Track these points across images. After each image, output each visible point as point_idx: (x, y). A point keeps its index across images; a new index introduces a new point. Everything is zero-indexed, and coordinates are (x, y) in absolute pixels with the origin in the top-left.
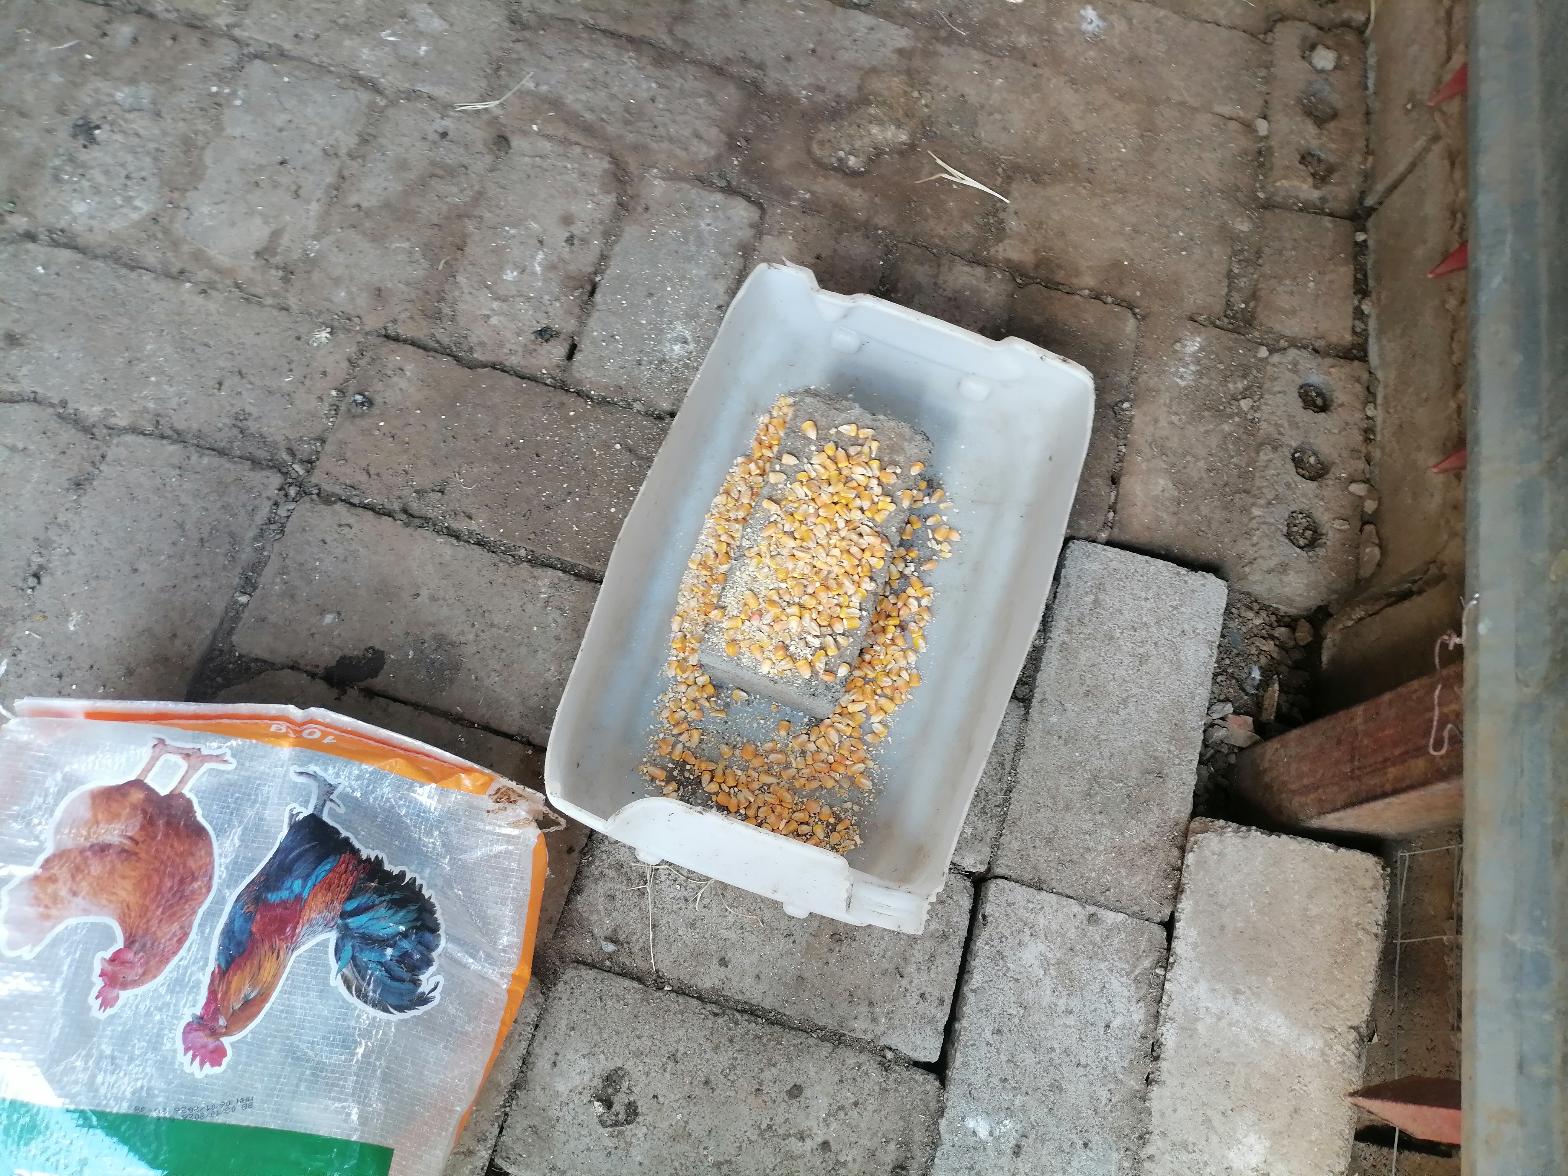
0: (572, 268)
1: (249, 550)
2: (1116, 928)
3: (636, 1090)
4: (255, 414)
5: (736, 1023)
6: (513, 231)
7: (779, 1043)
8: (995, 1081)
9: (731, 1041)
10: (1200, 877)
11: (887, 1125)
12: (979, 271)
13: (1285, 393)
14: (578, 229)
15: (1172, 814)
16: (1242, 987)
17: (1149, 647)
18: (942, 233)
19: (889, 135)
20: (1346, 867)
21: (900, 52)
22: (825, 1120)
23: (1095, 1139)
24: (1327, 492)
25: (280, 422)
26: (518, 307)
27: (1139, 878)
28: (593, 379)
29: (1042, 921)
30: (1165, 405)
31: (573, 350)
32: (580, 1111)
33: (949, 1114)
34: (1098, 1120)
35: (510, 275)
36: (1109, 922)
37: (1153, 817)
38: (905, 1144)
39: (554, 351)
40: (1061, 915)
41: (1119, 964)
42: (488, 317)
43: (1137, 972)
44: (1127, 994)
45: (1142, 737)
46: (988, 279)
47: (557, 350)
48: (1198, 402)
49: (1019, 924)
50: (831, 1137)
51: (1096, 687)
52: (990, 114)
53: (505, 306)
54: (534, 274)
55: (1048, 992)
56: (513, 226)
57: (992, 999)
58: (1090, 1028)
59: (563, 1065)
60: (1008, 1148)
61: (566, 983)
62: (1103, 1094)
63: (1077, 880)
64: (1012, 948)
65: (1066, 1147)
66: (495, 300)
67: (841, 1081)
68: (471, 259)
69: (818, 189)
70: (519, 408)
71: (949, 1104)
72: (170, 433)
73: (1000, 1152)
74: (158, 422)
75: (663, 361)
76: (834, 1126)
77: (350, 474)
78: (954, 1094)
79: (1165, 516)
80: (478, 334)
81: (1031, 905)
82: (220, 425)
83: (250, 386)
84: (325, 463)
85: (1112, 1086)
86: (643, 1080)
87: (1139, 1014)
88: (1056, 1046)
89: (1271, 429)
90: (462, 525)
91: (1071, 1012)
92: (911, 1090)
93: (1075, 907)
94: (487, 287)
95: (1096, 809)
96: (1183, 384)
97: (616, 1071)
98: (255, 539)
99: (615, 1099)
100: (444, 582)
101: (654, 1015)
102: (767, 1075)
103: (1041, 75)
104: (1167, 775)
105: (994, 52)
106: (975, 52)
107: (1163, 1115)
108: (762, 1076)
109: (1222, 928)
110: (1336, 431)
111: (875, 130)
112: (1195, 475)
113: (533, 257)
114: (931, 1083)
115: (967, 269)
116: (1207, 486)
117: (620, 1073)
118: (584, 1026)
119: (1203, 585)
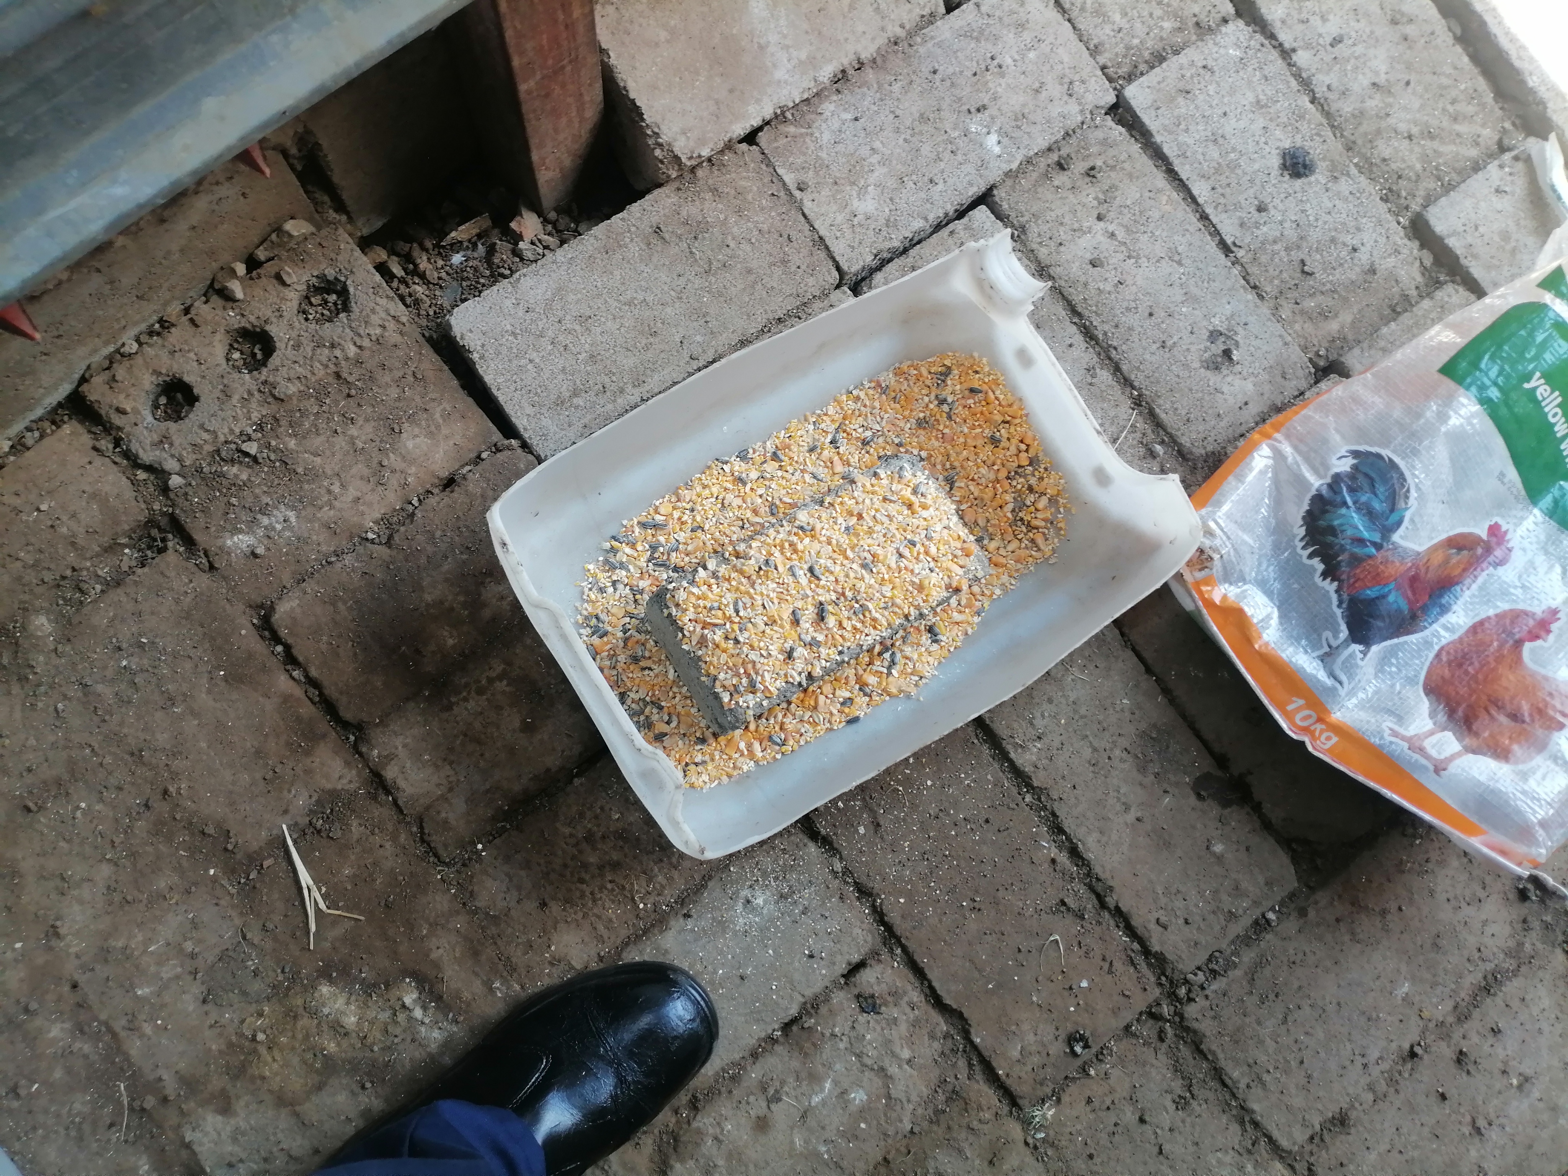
0: (795, 1064)
1: (1246, 959)
2: (791, 167)
3: (1202, 347)
4: (1169, 1097)
5: (1105, 334)
6: (823, 1149)
7: (1085, 299)
8: (960, 158)
9: (1117, 326)
10: (711, 135)
11: (1050, 196)
12: (390, 773)
13: (202, 426)
14: (758, 1106)
15: (674, 199)
16: (756, 46)
17: (568, 324)
18: (388, 845)
19: (340, 1003)
20: (613, 33)
21: (226, 1109)
22: (1090, 232)
23: (926, 70)
24: (267, 312)
25: (1154, 1074)
26: (875, 1053)
27: (743, 183)
28: (858, 923)
29: (840, 218)
30: (332, 507)
31: (856, 968)
32: (1246, 363)
33: (1006, 167)
34: (914, 77)
35: (858, 1097)
36: (792, 175)
37: (691, 210)
38: (1047, 176)
39: (873, 980)
40: (823, 211)
41: (812, 146)
42: (909, 1062)
43: (803, 130)
44: (824, 126)
45: (643, 267)
46: (390, 758)
47: (868, 978)
48: (296, 487)
49: (858, 230)
50: (1092, 220)
51: (642, 333)
52: (193, 956)
53: (886, 1063)
54: (836, 1083)
55: (876, 174)
56: (819, 1155)
57: (919, 203)
58: (868, 130)
59: (1241, 399)
60: (985, 116)
61: (1205, 448)
62: (896, 87)
63: (789, 220)
64: (876, 220)
65: (948, 83)
66: (891, 1077)
67: (1061, 244)
68: (882, 1143)
69: (478, 986)
70: (945, 941)
71: (1001, 172)
72: (1248, 1125)
73: (992, 118)
74: (1253, 1145)
75: (783, 897)
76: (1086, 224)
77: (1126, 976)
78: (993, 175)
79: (437, 416)
80: (929, 1049)
81: (838, 234)
82: (1204, 1106)
83: (1158, 1131)
84: (1140, 1003)
85: (886, 86)
86: (1193, 348)
87: (828, 107)
88: (901, 141)
89: (254, 405)
90: (1063, 858)
91: (872, 149)
92: (1017, 203)
93: (808, 207)
94: (889, 1097)
95: (729, 251)
96: (292, 515)
97: (1208, 368)
98: (1235, 966)
99: (1220, 352)
100: (1110, 816)
101: (1158, 382)
102: (1108, 287)
103: (82, 967)
104: (651, 227)
105: (107, 1038)
106: (133, 1052)
107: (873, 39)
108: (1113, 289)
109: (731, 91)
110: (192, 355)
111: (350, 1020)
112: (369, 428)
113: (824, 1103)
114: (999, 194)
115: (402, 783)
116: (369, 410)
117: (1205, 364)
118: (1210, 411)
119: (471, 331)
